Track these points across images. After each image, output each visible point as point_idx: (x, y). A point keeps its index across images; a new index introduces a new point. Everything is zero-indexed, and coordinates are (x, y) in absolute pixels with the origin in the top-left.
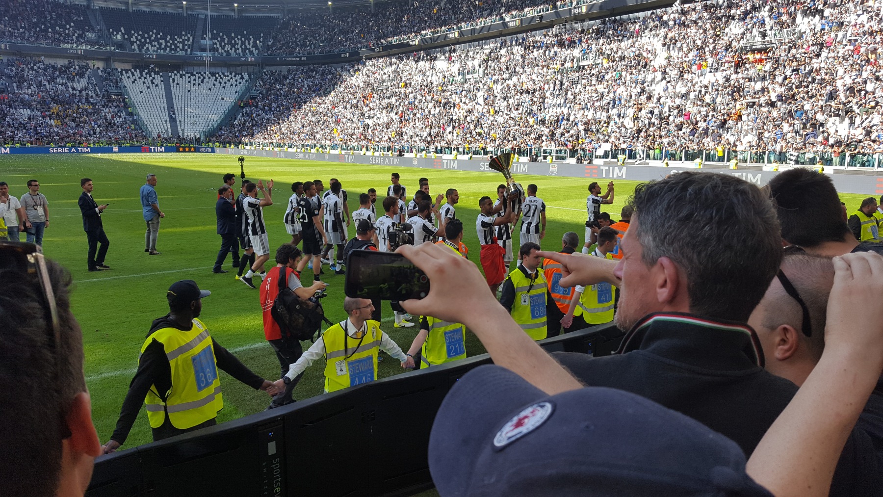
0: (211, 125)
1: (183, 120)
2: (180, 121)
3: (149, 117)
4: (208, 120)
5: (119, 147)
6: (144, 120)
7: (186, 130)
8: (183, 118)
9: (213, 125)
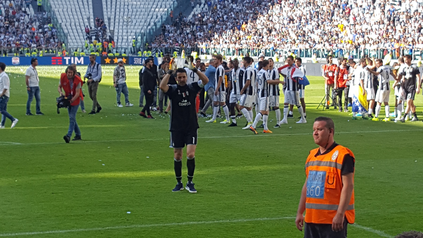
0: (152, 24)
1: (113, 17)
2: (109, 19)
3: (66, 13)
4: (150, 17)
5: (20, 58)
6: (58, 17)
7: (116, 31)
8: (113, 13)
9: (155, 24)
